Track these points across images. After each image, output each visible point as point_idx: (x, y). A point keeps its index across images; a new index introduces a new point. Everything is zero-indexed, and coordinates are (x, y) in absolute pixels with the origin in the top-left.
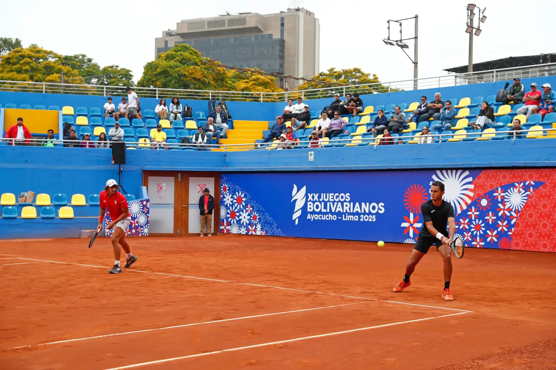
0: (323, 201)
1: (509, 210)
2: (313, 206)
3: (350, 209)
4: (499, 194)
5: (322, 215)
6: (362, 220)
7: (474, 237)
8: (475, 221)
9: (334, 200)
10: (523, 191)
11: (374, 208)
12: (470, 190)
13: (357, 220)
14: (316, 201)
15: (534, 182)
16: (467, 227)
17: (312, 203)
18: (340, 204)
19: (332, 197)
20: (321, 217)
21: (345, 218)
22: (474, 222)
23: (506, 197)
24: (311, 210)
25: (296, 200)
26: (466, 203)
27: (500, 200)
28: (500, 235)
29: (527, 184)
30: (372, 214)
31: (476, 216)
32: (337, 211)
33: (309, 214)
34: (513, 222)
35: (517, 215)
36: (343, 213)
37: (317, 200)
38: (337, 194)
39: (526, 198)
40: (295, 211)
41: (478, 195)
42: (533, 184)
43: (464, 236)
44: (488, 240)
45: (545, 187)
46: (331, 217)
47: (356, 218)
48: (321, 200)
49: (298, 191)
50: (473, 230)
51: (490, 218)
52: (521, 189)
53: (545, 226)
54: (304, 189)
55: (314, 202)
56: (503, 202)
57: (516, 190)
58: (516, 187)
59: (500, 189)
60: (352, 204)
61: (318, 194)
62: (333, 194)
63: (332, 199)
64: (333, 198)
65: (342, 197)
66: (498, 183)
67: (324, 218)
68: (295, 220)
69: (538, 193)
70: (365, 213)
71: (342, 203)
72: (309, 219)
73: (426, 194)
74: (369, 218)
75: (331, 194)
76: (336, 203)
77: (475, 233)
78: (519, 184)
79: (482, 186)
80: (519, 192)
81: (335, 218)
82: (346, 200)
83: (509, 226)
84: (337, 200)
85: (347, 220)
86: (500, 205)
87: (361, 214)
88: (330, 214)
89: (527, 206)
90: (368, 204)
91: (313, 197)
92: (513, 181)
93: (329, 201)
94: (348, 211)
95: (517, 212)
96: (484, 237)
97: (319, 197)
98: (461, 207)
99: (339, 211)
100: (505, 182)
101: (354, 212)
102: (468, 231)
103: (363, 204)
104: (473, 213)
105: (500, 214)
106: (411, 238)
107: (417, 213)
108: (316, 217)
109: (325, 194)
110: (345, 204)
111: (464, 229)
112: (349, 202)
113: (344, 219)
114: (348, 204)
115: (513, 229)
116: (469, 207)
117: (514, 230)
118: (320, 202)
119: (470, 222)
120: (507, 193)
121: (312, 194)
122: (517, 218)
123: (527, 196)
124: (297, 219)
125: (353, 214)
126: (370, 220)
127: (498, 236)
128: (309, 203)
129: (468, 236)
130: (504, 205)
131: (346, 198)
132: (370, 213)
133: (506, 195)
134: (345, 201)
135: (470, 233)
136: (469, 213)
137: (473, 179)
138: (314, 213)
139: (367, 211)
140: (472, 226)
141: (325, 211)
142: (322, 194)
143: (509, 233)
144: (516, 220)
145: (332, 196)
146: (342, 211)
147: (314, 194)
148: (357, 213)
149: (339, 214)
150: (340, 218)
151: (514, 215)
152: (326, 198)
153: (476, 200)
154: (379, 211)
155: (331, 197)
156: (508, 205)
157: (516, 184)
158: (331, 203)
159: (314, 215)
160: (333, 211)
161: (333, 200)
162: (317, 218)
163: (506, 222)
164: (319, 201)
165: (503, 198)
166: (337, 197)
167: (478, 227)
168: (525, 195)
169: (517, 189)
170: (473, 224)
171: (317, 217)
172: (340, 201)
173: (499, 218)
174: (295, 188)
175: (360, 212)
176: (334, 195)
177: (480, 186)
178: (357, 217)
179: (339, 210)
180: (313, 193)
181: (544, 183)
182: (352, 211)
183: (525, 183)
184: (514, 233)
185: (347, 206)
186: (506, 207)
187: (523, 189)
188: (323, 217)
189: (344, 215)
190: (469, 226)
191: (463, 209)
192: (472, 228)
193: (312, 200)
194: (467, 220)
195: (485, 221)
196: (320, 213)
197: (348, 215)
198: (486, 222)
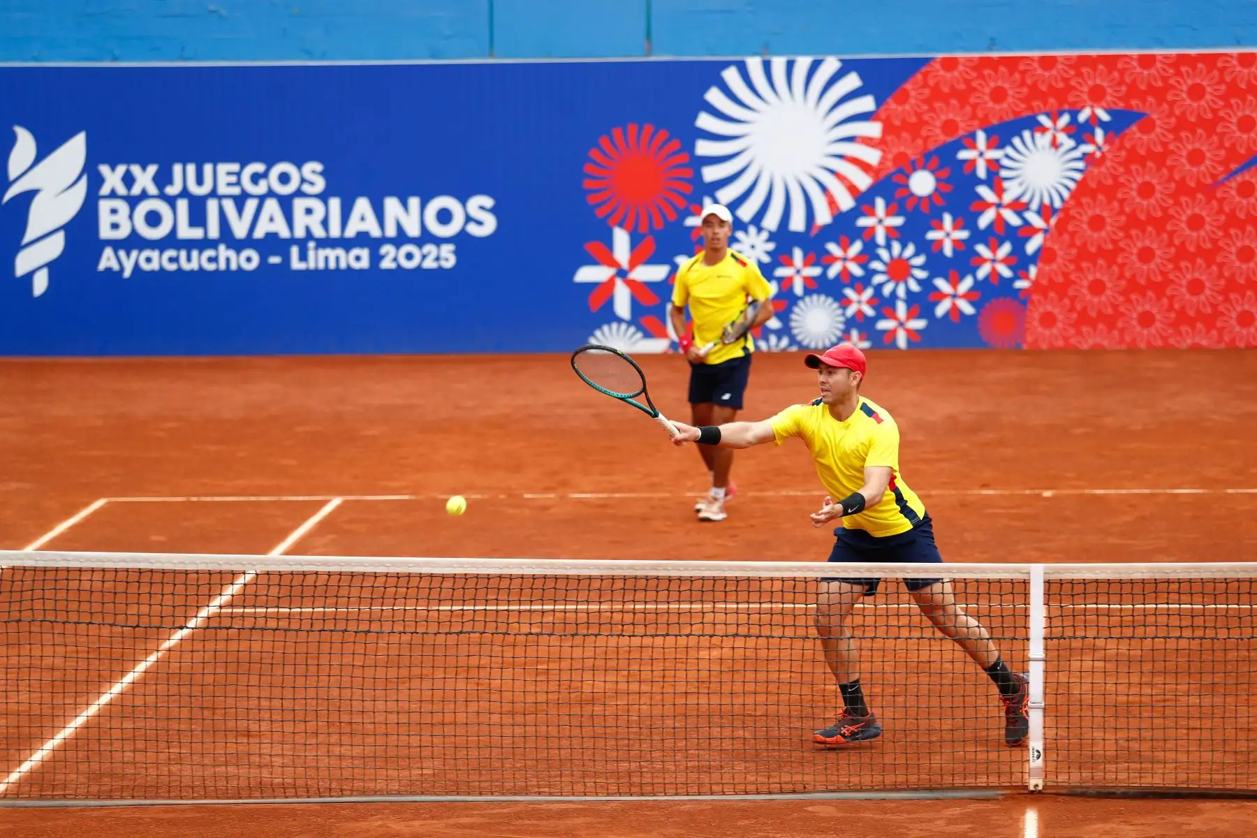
0: (185, 193)
1: (1019, 207)
2: (131, 217)
3: (325, 223)
4: (979, 154)
5: (183, 254)
6: (387, 264)
7: (884, 306)
8: (888, 247)
9: (243, 191)
10: (1070, 143)
11: (444, 216)
12: (868, 141)
13: (365, 264)
14: (144, 195)
15: (1109, 111)
16: (857, 271)
17: (123, 207)
18: (272, 206)
19: (233, 179)
20: (171, 260)
21: (303, 257)
22: (884, 254)
23: (1005, 162)
24: (123, 233)
25: (30, 195)
26: (852, 189)
27: (981, 172)
28: (988, 291)
29: (1083, 116)
30: (439, 241)
31: (892, 233)
32: (259, 233)
33: (108, 252)
34: (1032, 246)
35: (1047, 220)
36: (293, 241)
37: (153, 190)
38: (259, 167)
39: (1081, 165)
40: (27, 239)
41: (900, 157)
42: (1104, 116)
43: (844, 302)
44: (941, 309)
45: (1148, 127)
46: (228, 260)
47: (358, 258)
48: (172, 190)
49: (41, 155)
50: (878, 279)
51: (948, 235)
52: (1062, 138)
53: (1146, 255)
54: (75, 150)
55: (133, 202)
56: (994, 181)
57: (1043, 140)
58: (1044, 130)
59: (981, 137)
60: (335, 203)
61: (152, 169)
62: (235, 167)
63: (229, 184)
64: (238, 183)
65: (284, 179)
66: (974, 117)
67: (194, 262)
68: (29, 276)
69: (1122, 147)
70: (401, 239)
71: (286, 204)
72: (109, 270)
73: (684, 159)
74: (424, 257)
75: (223, 168)
76: (251, 205)
77: (887, 290)
78: (1054, 117)
79: (914, 129)
80: (1055, 144)
81: (249, 260)
82: (306, 188)
83: (1019, 262)
84: (261, 188)
85: (312, 265)
86: (985, 192)
87: (384, 240)
88: (222, 247)
89: (1082, 190)
90: (414, 202)
91: (129, 180)
92: (1030, 108)
93: (213, 194)
94: (319, 232)
95: (1045, 211)
96: (922, 302)
97: (163, 179)
98: (832, 203)
99: (272, 237)
100: (1001, 111)
101: (350, 232)
102: (859, 284)
103: (392, 205)
104: (881, 220)
105: (985, 220)
106: (620, 320)
107: (642, 230)
108: (149, 260)
109: (191, 168)
110: (299, 205)
111: (846, 279)
112: (324, 197)
113: (296, 264)
114: (317, 205)
115: (1033, 271)
116: (864, 202)
117: (1038, 275)
118: (171, 201)
119: (869, 252)
120: (1009, 150)
121: (121, 169)
122: (1046, 231)
123: (1086, 157)
124: (44, 273)
125: (346, 244)
126: (429, 264)
127: (979, 294)
128: (104, 206)
129: (860, 302)
130: (999, 191)
131: (303, 180)
132: (426, 237)
133: (1007, 156)
134: (299, 193)
135: (869, 293)
136: (863, 222)
137: (879, 102)
138: (134, 242)
139: (413, 230)
140: (876, 265)
141: (197, 233)
142: (177, 169)
143: (1021, 284)
144: (1045, 240)
145: (229, 174)
146: (284, 233)
147: (136, 169)
148: (363, 239)
149: (271, 244)
150: (275, 260)
151: (1036, 221)
152: (200, 181)
153: (889, 177)
154: (473, 229)
155: (223, 179)
156: (1012, 191)
157: (1044, 120)
158: (229, 206)
159: (134, 254)
160: (240, 229)
161: (236, 191)
162: (155, 266)
163: (1006, 249)
164: (163, 196)
165: (994, 166)
166: (255, 178)
167: (899, 270)
168: (1077, 154)
169: (1048, 137)
170: (878, 258)
171: (155, 261)
172: (271, 193)
173: (979, 236)
174: (25, 144)
175: (375, 232)
176: (242, 167)
177: (906, 126)
178: (365, 253)
179: (272, 228)
180: (129, 161)
181: (1144, 114)
182: (335, 232)
183: (1074, 114)
184: (1036, 284)
185: (309, 211)
186: (1008, 198)
187: (1070, 136)
188: (189, 259)
189: (295, 251)
190: (864, 266)
191: (838, 208)
192: (875, 272)
193: (122, 190)
194: (857, 247)
195: (926, 247)
196: (171, 241)
197: (317, 248)
198: (931, 250)
